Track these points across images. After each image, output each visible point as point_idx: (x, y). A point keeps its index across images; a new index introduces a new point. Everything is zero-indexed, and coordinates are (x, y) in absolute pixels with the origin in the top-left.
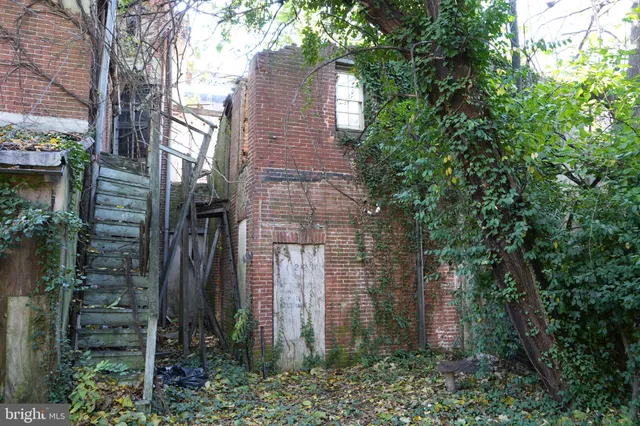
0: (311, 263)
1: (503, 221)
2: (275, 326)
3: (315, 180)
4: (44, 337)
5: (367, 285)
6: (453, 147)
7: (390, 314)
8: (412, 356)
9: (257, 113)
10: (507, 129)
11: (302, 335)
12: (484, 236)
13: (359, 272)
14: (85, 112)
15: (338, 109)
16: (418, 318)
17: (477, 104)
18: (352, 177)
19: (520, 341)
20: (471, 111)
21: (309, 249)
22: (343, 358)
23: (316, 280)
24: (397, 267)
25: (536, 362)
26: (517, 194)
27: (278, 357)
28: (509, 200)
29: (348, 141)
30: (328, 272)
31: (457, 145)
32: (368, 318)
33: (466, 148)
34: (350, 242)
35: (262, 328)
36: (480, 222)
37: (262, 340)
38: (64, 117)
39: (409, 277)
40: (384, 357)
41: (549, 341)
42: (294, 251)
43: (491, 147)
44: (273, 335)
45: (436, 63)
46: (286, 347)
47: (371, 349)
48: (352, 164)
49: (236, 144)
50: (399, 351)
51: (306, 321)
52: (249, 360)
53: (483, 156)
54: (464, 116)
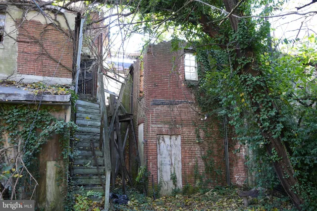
0: (174, 144)
1: (270, 124)
2: (158, 174)
3: (176, 104)
4: (62, 180)
5: (201, 154)
6: (245, 89)
7: (213, 168)
8: (224, 189)
9: (148, 73)
10: (270, 80)
11: (171, 179)
12: (261, 131)
13: (197, 148)
14: (70, 74)
15: (185, 71)
16: (226, 170)
17: (257, 69)
18: (193, 102)
19: (280, 181)
20: (254, 73)
21: (174, 137)
22: (190, 190)
23: (177, 152)
24: (215, 145)
25: (288, 191)
26: (276, 111)
27: (160, 189)
28: (273, 114)
29: (191, 85)
30: (183, 148)
31: (247, 88)
32: (202, 170)
33: (252, 90)
34: (192, 134)
35: (152, 175)
36: (259, 124)
37: (152, 181)
38: (61, 77)
39: (221, 150)
40: (210, 189)
41: (295, 181)
42: (167, 138)
43: (263, 89)
44: (157, 179)
45: (236, 51)
46: (164, 185)
47: (204, 185)
48: (193, 96)
49: (137, 87)
50: (217, 186)
51: (173, 172)
52: (146, 191)
53: (260, 94)
54: (250, 75)
